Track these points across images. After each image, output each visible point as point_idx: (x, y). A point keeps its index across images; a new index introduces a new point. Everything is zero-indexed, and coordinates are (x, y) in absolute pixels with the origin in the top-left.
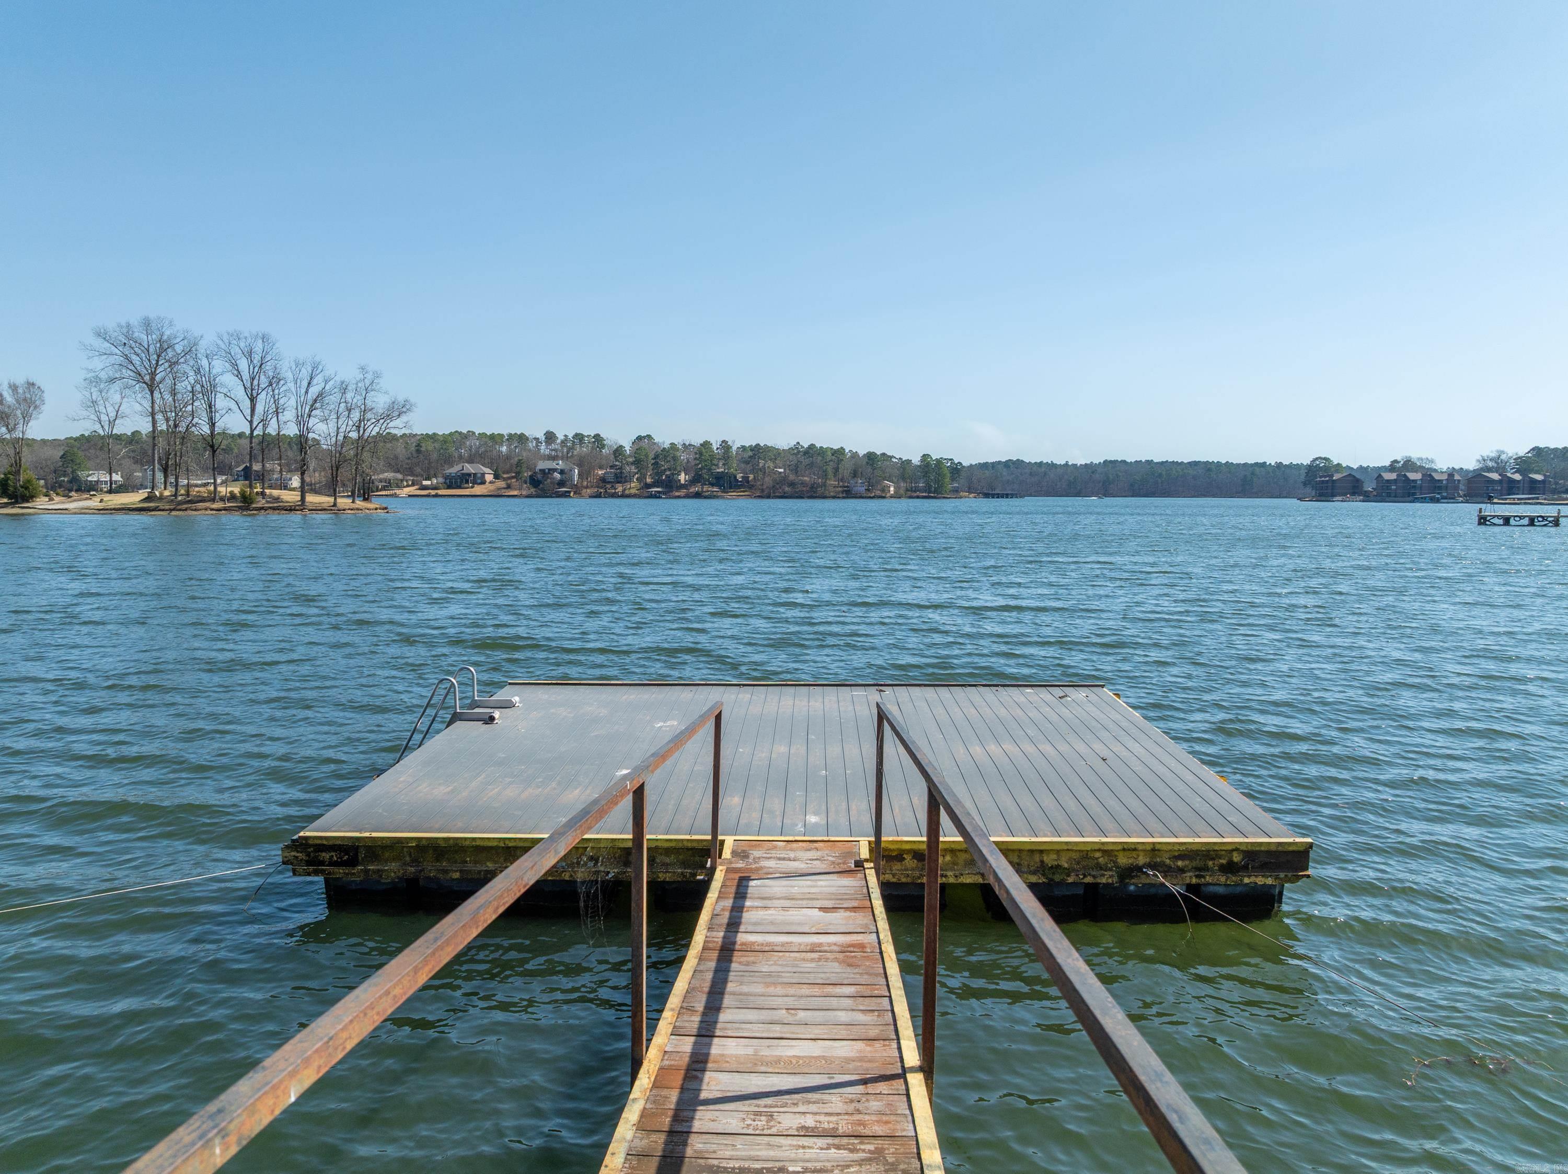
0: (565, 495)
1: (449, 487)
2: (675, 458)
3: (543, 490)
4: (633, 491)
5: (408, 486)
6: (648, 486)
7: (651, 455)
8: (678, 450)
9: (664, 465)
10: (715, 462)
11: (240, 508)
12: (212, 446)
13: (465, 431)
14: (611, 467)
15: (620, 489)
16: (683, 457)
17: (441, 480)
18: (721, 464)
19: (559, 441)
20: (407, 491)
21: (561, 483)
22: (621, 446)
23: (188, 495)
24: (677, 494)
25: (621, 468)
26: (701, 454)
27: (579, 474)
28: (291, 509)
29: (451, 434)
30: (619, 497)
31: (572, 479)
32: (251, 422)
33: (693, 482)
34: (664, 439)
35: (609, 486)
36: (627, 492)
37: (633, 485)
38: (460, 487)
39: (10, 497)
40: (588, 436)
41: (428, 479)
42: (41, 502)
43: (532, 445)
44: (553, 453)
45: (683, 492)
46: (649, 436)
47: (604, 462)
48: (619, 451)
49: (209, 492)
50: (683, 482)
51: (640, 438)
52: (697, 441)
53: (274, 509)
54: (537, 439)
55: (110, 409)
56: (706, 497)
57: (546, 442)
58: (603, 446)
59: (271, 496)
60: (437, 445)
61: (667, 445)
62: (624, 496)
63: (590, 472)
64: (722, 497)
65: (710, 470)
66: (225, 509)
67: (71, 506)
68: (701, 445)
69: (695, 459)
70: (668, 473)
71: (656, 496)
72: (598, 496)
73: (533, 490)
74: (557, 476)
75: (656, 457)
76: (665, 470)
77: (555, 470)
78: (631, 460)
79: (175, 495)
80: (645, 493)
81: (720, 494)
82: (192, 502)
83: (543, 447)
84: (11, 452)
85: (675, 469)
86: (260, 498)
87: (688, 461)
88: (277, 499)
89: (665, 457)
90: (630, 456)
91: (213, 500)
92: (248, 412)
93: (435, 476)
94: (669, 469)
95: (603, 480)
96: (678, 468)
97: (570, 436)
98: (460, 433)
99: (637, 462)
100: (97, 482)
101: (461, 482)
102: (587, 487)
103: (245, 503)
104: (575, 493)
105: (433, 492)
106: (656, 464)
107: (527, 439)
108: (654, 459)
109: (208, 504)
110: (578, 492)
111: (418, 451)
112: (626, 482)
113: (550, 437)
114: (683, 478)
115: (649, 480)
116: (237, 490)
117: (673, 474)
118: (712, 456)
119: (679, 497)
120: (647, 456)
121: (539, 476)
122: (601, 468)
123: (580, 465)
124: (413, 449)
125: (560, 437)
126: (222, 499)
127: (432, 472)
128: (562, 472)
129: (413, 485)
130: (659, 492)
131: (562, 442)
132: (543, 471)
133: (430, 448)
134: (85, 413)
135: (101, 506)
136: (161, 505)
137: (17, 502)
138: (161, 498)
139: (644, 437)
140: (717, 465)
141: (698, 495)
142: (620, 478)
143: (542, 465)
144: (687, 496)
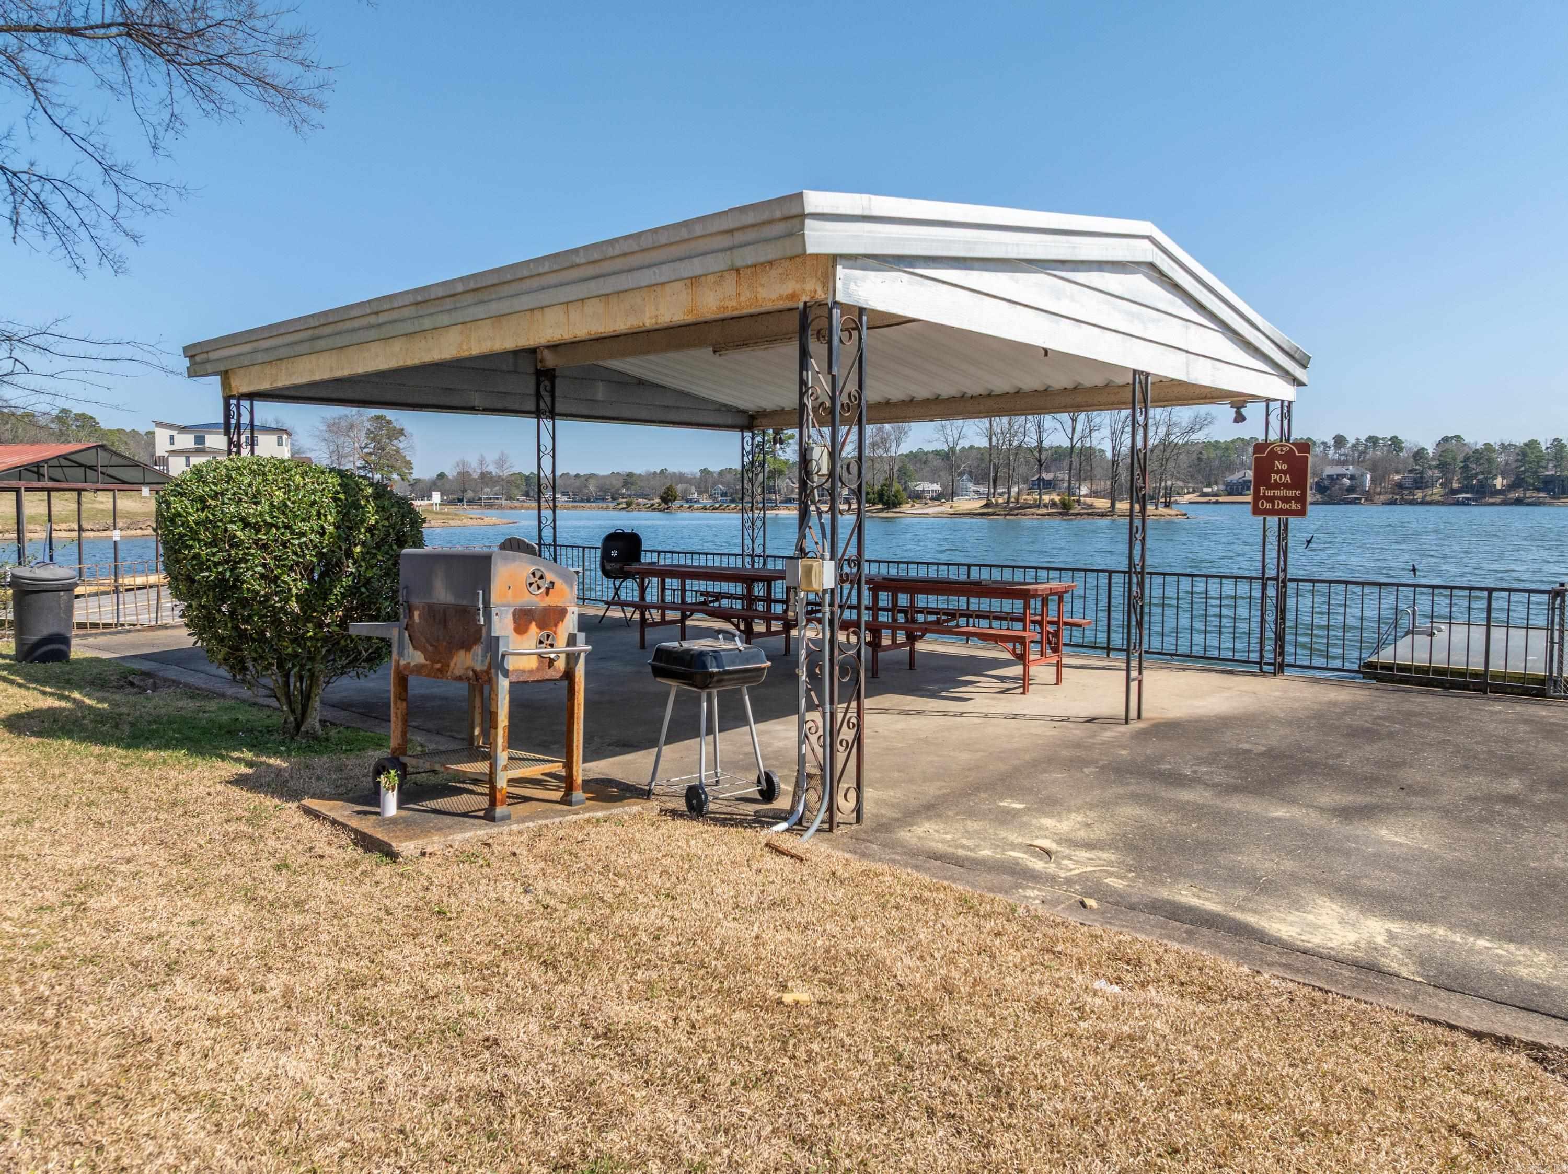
0: (1355, 502)
1: (1230, 494)
2: (1490, 461)
3: (1330, 497)
4: (1435, 498)
5: (1189, 493)
6: (1454, 492)
7: (1460, 457)
8: (1494, 451)
9: (1475, 468)
10: (1544, 463)
11: (1060, 513)
12: (1040, 461)
13: (1247, 438)
14: (1410, 471)
15: (1419, 495)
16: (1501, 459)
17: (1222, 487)
18: (1551, 465)
19: (1349, 445)
20: (1188, 498)
21: (1351, 490)
22: (1423, 449)
23: (1017, 501)
24: (1491, 500)
25: (1422, 473)
26: (1524, 455)
27: (1372, 480)
28: (1103, 515)
29: (1233, 441)
30: (1418, 503)
31: (1364, 486)
32: (1072, 439)
33: (1512, 487)
34: (1475, 438)
35: (1405, 492)
36: (1428, 499)
37: (1435, 491)
38: (1241, 494)
39: (884, 504)
40: (1383, 439)
41: (1209, 486)
42: (906, 508)
43: (1318, 450)
44: (1343, 458)
45: (1498, 499)
46: (1458, 437)
47: (1401, 466)
48: (1419, 454)
49: (1035, 500)
50: (1499, 487)
51: (1446, 439)
52: (1520, 440)
53: (1088, 514)
54: (1324, 444)
55: (955, 431)
56: (1529, 504)
57: (1335, 446)
58: (1401, 449)
59: (1085, 503)
60: (1219, 453)
61: (1479, 446)
62: (1423, 503)
63: (1384, 477)
64: (1550, 504)
65: (1536, 472)
66: (1048, 514)
67: (930, 511)
68: (1526, 445)
69: (1517, 461)
70: (1480, 477)
71: (1465, 503)
72: (1393, 503)
73: (1318, 497)
74: (1346, 481)
75: (1467, 459)
76: (1477, 474)
77: (1344, 476)
78: (1434, 463)
79: (1008, 502)
80: (1451, 499)
81: (1547, 500)
82: (1020, 508)
83: (1331, 452)
84: (887, 468)
85: (1490, 473)
86: (1076, 505)
87: (1507, 464)
88: (1091, 506)
89: (1478, 459)
90: (1433, 459)
91: (1038, 507)
92: (1069, 431)
93: (1216, 483)
94: (1483, 473)
95: (1400, 486)
96: (1494, 472)
97: (1363, 440)
98: (1243, 440)
99: (1443, 466)
100: (923, 491)
101: (1243, 489)
102: (1380, 494)
103: (1065, 509)
104: (1366, 500)
105: (1213, 499)
106: (1465, 468)
107: (1314, 443)
108: (1464, 461)
109: (1034, 510)
110: (1369, 497)
111: (1199, 459)
112: (1427, 487)
113: (1340, 441)
114: (1499, 482)
115: (1456, 486)
116: (1057, 499)
117: (1486, 478)
118: (1540, 457)
119: (1493, 504)
120: (1454, 459)
121: (1327, 483)
122: (1397, 472)
123: (1373, 469)
124: (1194, 456)
125: (1351, 440)
126: (1046, 506)
127: (1213, 480)
128: (1352, 478)
129: (1194, 491)
130: (1468, 499)
131: (1354, 446)
132: (1330, 477)
133: (1212, 455)
134: (937, 436)
135: (952, 511)
136: (997, 510)
137: (889, 508)
138: (997, 505)
139: (1452, 438)
140: (1546, 468)
141: (1518, 502)
142: (1420, 483)
143: (1330, 471)
144: (1504, 503)
